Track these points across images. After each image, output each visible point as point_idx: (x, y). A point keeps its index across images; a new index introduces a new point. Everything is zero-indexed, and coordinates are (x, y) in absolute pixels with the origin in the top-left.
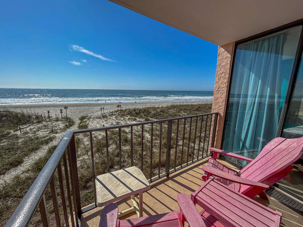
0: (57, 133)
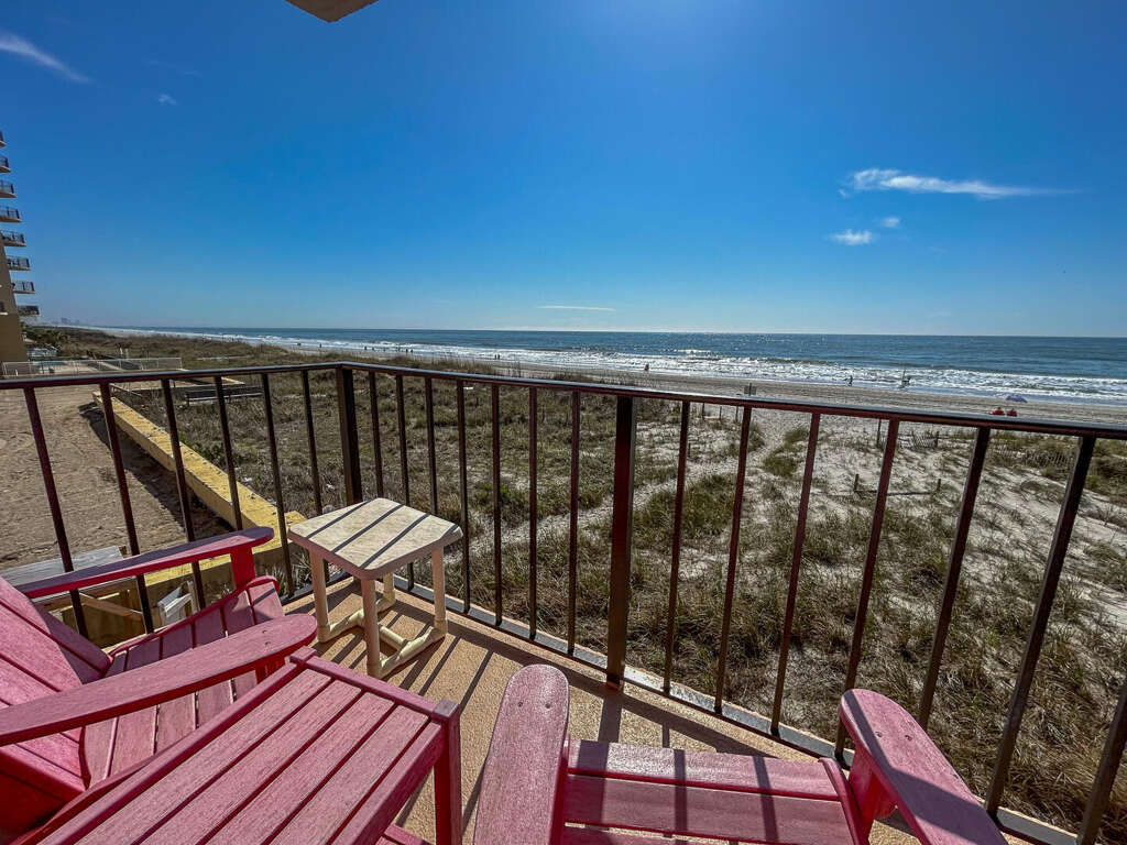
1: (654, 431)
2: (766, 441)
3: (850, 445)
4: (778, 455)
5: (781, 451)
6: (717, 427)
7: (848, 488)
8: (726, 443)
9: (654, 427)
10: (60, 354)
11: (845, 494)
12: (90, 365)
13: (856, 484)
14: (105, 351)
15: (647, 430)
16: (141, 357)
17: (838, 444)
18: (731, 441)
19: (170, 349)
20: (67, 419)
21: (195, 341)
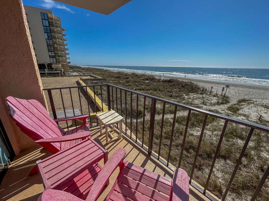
0: (205, 105)
1: (195, 96)
2: (230, 101)
3: (262, 106)
4: (233, 106)
5: (235, 105)
6: (215, 96)
7: (256, 119)
8: (216, 101)
9: (195, 94)
10: (73, 71)
11: (254, 120)
12: (78, 73)
13: (260, 118)
14: (80, 70)
15: (192, 95)
16: (86, 72)
17: (257, 105)
18: (218, 101)
19: (90, 70)
20: (74, 84)
21: (95, 68)
